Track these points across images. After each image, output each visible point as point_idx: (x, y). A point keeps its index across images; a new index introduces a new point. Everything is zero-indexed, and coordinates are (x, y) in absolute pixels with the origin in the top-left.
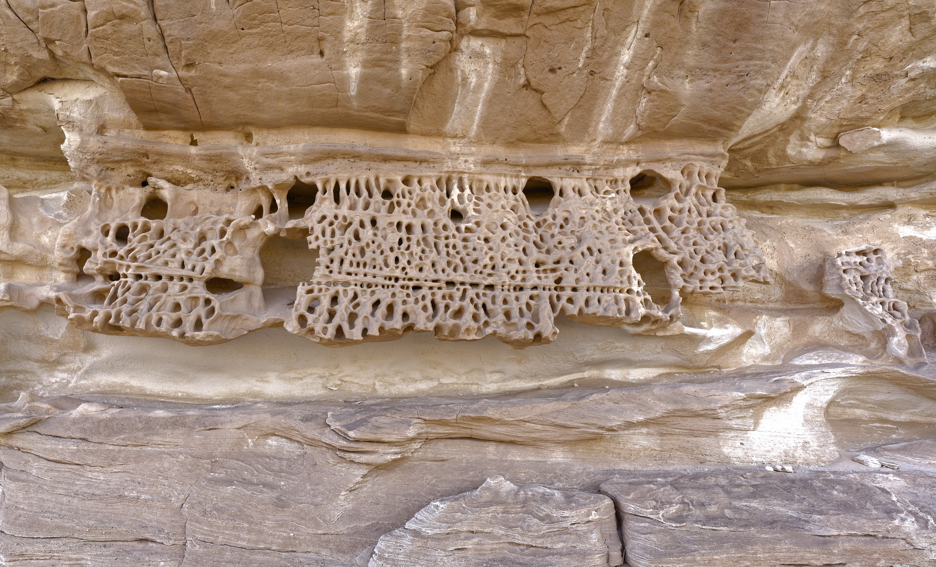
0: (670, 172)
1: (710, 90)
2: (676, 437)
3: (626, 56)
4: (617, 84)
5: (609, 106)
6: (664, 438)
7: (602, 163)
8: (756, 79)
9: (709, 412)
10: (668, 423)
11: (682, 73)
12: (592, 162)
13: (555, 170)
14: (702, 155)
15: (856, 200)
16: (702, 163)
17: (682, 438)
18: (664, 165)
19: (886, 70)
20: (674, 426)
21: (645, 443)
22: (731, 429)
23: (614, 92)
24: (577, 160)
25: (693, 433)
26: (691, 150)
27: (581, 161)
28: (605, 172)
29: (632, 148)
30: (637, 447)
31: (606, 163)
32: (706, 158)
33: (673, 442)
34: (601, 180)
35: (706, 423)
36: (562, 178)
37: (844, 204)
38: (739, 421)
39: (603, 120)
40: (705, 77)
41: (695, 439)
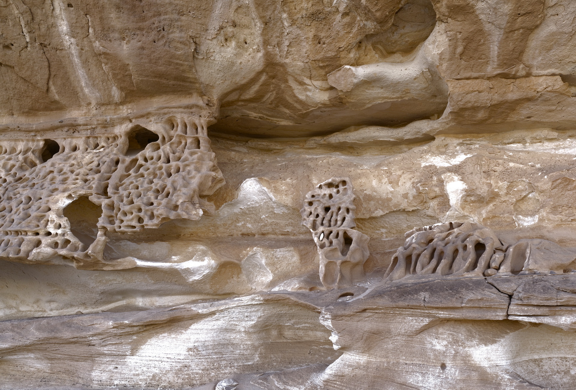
0: (153, 127)
1: (143, 48)
2: (62, 361)
3: (64, 27)
4: (73, 52)
5: (81, 73)
6: (53, 362)
7: (96, 123)
8: (172, 32)
9: (80, 340)
10: (48, 349)
11: (117, 35)
12: (85, 123)
13: (58, 132)
14: (180, 107)
15: (400, 135)
16: (183, 115)
17: (66, 362)
18: (149, 120)
19: (315, 8)
20: (55, 352)
21: (38, 366)
22: (105, 355)
23: (76, 60)
24: (70, 122)
25: (72, 358)
26: (174, 104)
27: (74, 122)
28: (103, 130)
29: (129, 107)
30: (32, 369)
31: (100, 122)
32: (186, 110)
33: (60, 365)
34: (100, 137)
35: (81, 350)
36: (65, 139)
37: (391, 140)
38: (113, 348)
39: (83, 85)
40: (135, 36)
41: (76, 363)
